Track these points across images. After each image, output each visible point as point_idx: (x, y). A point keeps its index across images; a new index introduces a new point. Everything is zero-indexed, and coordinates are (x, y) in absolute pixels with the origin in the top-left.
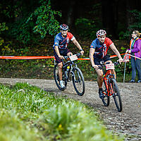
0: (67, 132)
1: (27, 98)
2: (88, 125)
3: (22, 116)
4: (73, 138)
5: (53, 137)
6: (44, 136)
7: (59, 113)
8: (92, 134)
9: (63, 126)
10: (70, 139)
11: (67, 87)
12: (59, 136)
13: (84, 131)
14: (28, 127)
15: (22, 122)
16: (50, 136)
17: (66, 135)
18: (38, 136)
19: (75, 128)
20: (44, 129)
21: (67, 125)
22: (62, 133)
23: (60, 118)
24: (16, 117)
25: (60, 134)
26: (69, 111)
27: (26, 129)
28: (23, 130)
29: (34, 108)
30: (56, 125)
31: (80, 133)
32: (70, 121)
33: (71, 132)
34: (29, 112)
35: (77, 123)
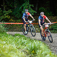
0: (36, 54)
1: (20, 40)
2: (44, 51)
3: (18, 47)
4: (38, 56)
5: (30, 56)
6: (27, 55)
7: (33, 46)
8: (46, 54)
9: (34, 51)
10: (37, 56)
11: (36, 35)
12: (33, 55)
13: (43, 53)
14: (20, 52)
15: (18, 50)
16: (29, 55)
17: (35, 55)
18: (24, 55)
19: (39, 52)
20: (27, 52)
21: (36, 51)
22: (34, 54)
23: (33, 48)
24: (15, 47)
25: (33, 54)
26: (36, 45)
27: (19, 52)
28: (18, 53)
29: (22, 44)
30: (31, 51)
31: (41, 54)
32: (37, 49)
33: (37, 54)
34: (21, 46)
35: (40, 50)
